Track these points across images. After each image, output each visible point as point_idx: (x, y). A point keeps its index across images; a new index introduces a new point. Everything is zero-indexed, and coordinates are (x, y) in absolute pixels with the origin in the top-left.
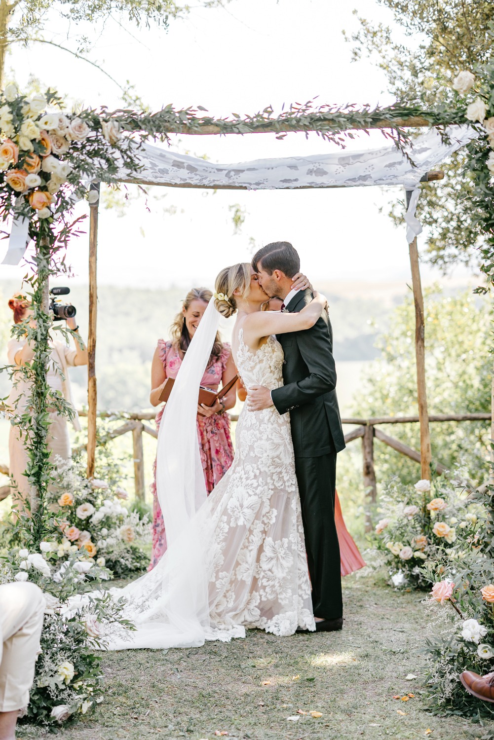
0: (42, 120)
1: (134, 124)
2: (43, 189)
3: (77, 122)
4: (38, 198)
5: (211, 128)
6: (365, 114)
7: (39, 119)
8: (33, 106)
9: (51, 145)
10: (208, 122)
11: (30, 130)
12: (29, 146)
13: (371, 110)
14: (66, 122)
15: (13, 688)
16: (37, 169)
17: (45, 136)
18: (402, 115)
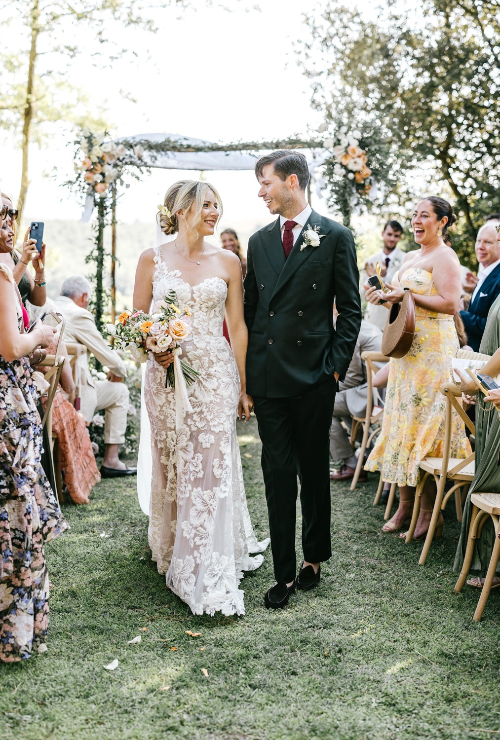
0: (103, 146)
1: (150, 147)
2: (103, 182)
3: (121, 146)
4: (99, 187)
5: (190, 150)
6: (272, 143)
7: (101, 145)
8: (98, 139)
9: (107, 159)
10: (189, 147)
11: (97, 151)
12: (96, 160)
13: (275, 141)
14: (115, 146)
15: (114, 432)
16: (100, 172)
17: (105, 155)
18: (291, 143)
